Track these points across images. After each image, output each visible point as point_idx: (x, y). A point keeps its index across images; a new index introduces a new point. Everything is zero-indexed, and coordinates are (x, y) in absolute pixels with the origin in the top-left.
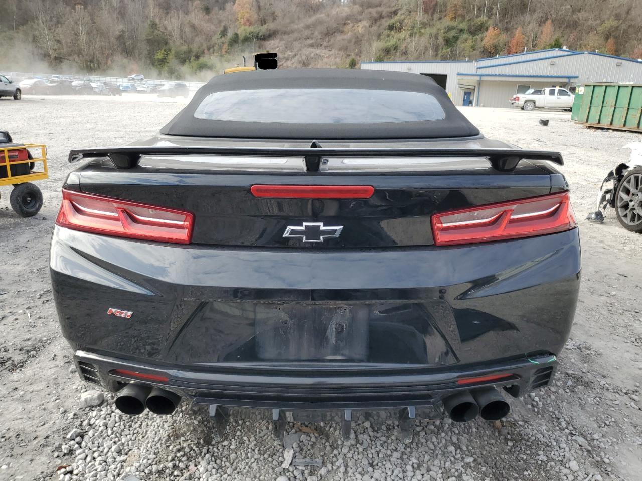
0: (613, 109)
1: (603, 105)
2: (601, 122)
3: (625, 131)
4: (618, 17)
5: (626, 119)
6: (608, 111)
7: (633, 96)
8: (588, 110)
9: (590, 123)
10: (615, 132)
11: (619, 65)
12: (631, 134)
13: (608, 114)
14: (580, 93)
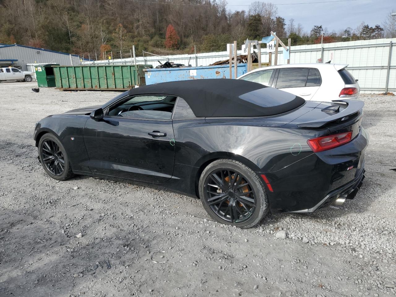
0: (75, 79)
1: (68, 77)
2: (71, 87)
3: (85, 90)
4: (10, 22)
5: (84, 84)
6: (73, 80)
7: (84, 72)
8: (60, 81)
9: (64, 87)
10: (81, 92)
11: (38, 53)
12: (90, 91)
13: (73, 82)
14: (39, 71)
